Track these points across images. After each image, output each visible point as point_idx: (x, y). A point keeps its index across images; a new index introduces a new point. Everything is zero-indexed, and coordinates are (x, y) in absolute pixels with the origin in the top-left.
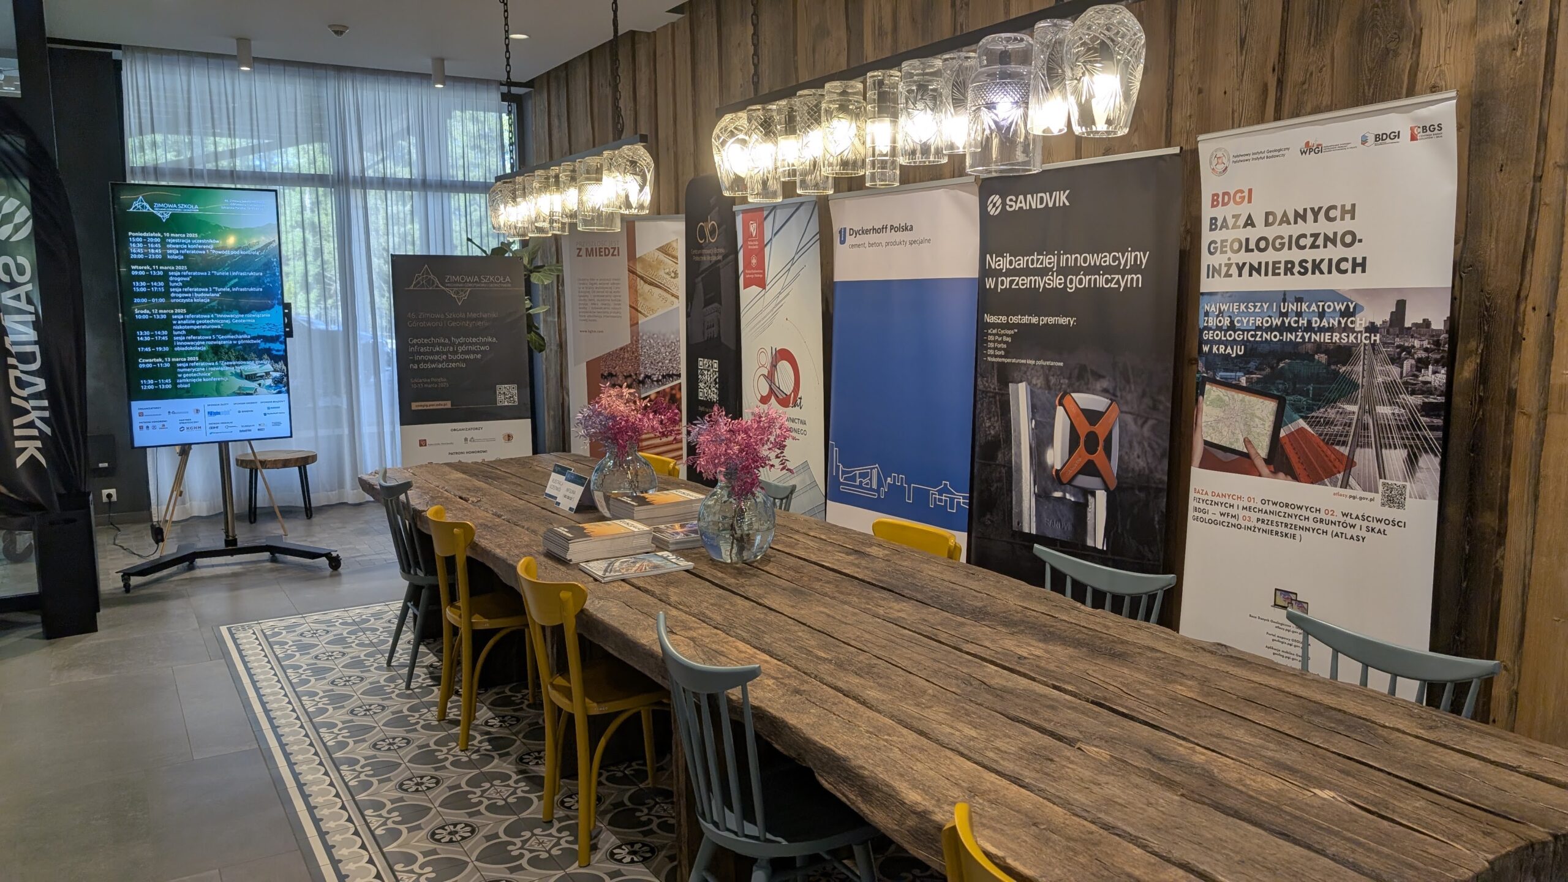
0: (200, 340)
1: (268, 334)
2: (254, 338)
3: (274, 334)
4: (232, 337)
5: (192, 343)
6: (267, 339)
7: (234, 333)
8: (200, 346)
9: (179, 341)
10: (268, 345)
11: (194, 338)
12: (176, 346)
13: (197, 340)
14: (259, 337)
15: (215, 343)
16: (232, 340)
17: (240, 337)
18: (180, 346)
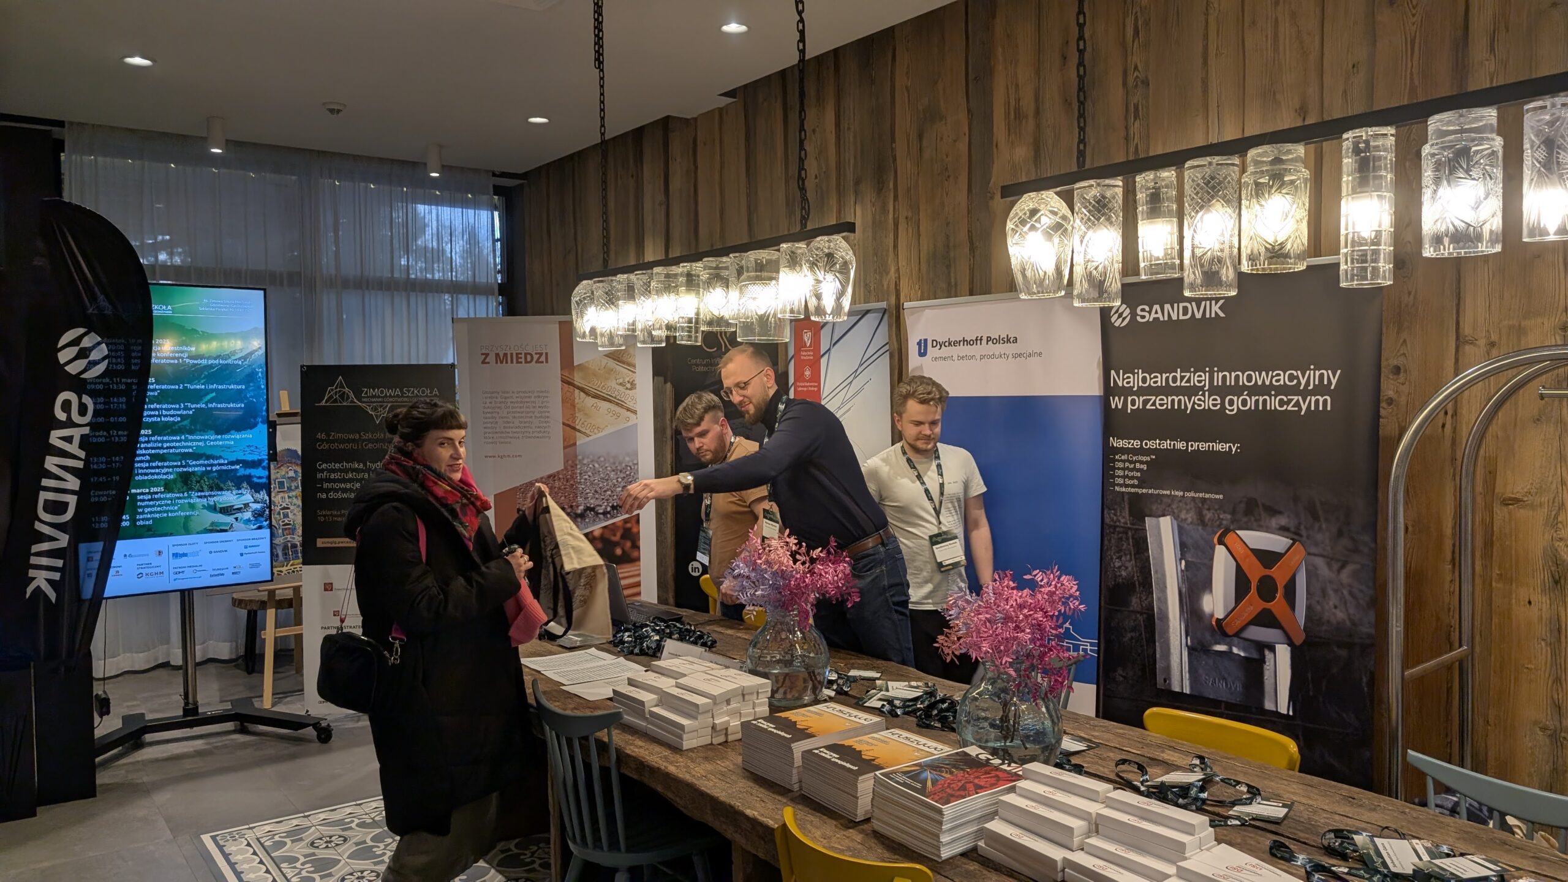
0: (167, 467)
1: (249, 458)
2: (232, 463)
3: (256, 458)
4: (206, 462)
5: (157, 471)
6: (247, 464)
7: (208, 457)
8: (167, 473)
9: (142, 468)
10: (248, 472)
11: (160, 464)
12: (138, 474)
13: (163, 467)
14: (237, 462)
15: (185, 470)
16: (205, 466)
17: (216, 462)
18: (142, 474)
